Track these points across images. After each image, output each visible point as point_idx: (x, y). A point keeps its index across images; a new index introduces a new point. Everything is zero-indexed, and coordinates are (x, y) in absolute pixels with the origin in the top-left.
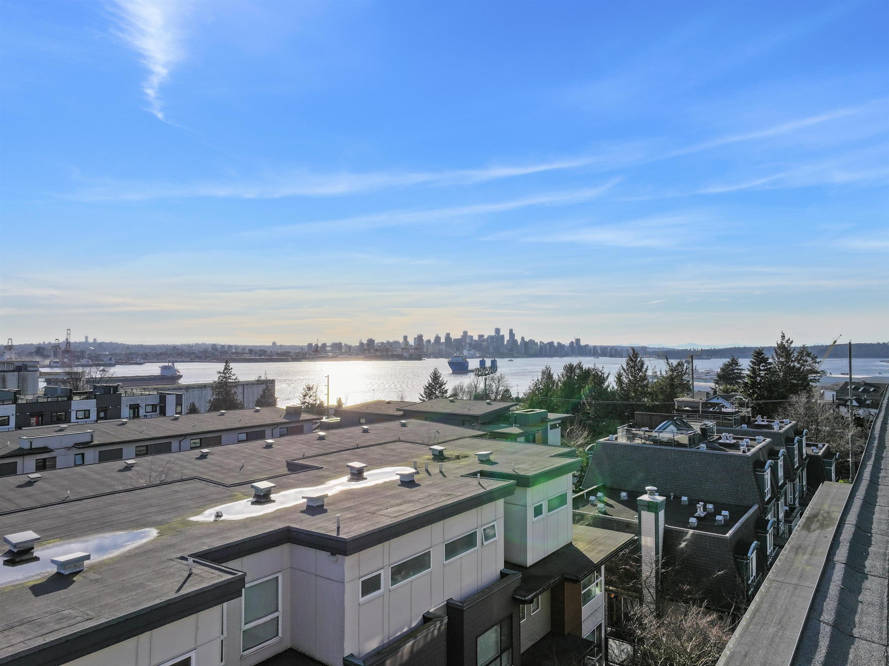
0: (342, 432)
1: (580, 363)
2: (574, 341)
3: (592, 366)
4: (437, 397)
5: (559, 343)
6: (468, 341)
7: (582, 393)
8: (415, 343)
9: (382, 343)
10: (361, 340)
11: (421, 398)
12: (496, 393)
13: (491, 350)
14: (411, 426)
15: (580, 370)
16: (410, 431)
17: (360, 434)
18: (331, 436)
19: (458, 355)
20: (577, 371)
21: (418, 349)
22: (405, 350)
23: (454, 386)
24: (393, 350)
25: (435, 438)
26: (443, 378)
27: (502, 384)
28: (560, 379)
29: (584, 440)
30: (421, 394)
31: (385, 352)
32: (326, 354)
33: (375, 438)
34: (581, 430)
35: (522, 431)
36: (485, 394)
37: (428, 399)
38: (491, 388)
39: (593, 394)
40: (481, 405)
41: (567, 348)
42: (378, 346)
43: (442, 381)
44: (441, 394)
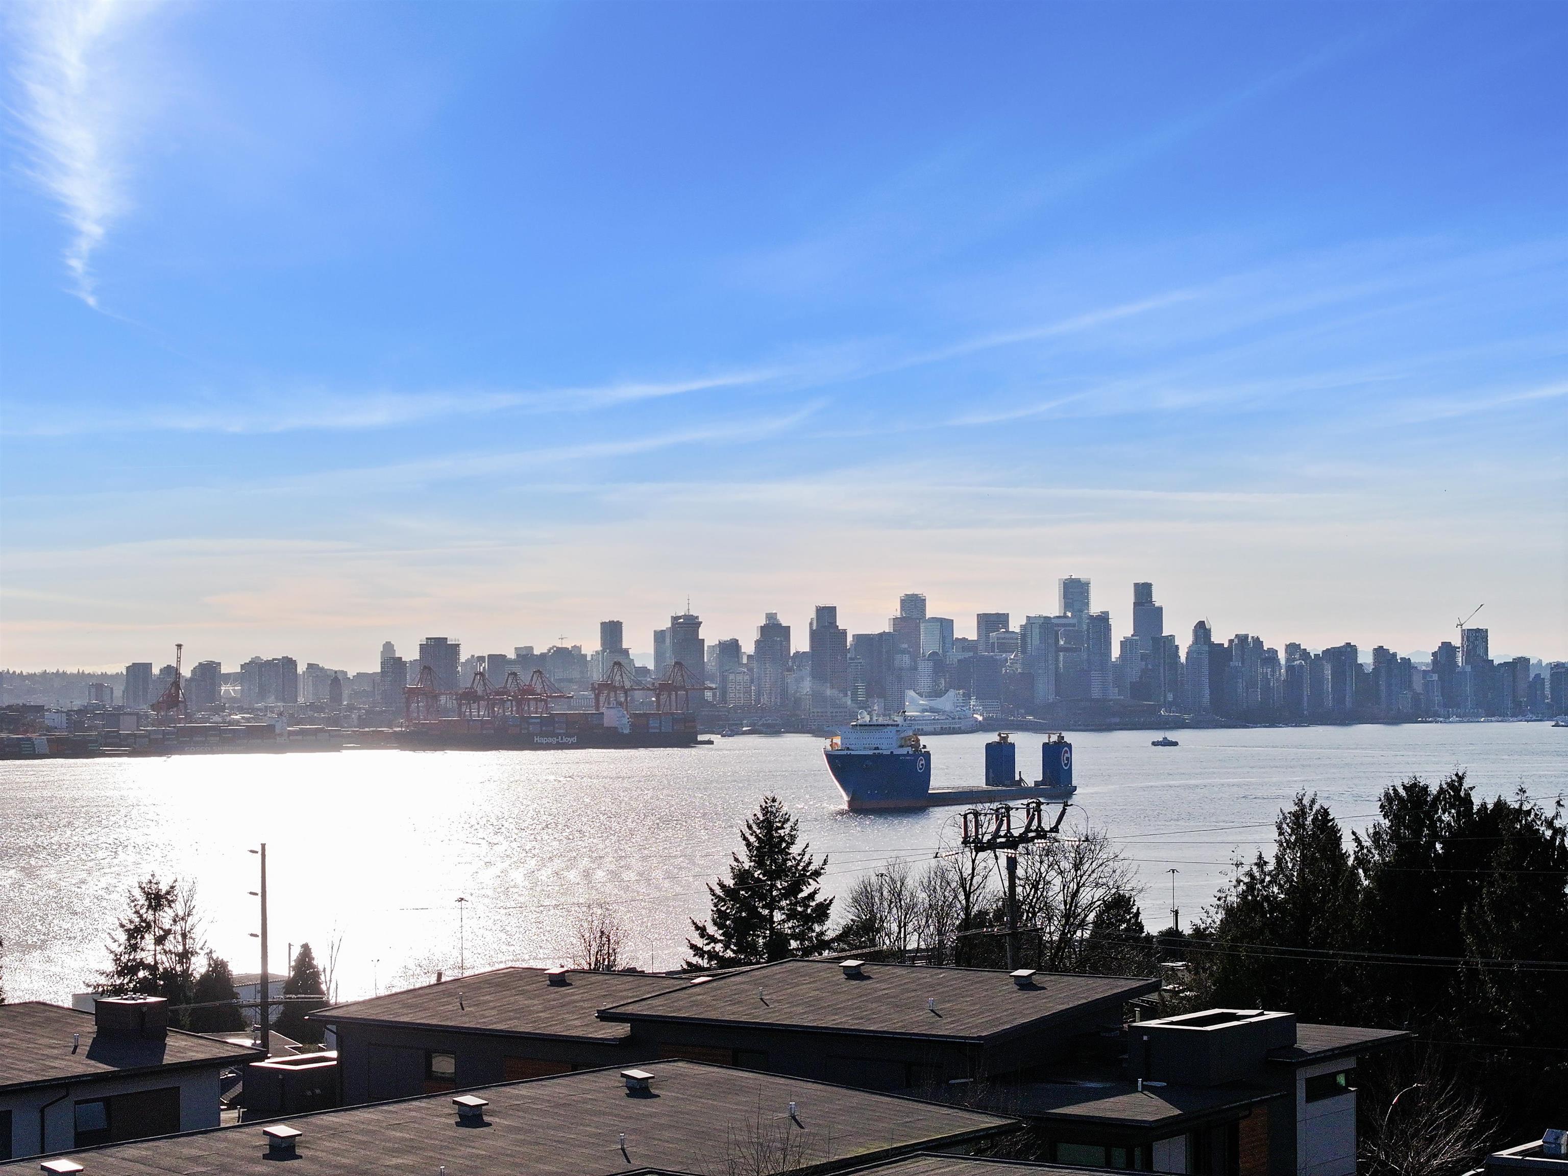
0: (370, 1122)
1: (1461, 779)
2: (1457, 641)
4: (777, 938)
5: (1380, 652)
6: (928, 643)
7: (1463, 926)
8: (659, 655)
9: (497, 660)
10: (388, 647)
11: (700, 942)
12: (1068, 915)
13: (1044, 690)
14: (673, 1094)
15: (1458, 813)
16: (671, 1116)
17: (448, 1133)
18: (318, 1142)
19: (878, 715)
20: (1443, 818)
21: (676, 689)
22: (612, 694)
23: (861, 879)
24: (551, 697)
25: (784, 1150)
26: (806, 847)
27: (1094, 875)
28: (1367, 855)
29: (1463, 1147)
30: (700, 925)
31: (512, 703)
32: (219, 715)
33: (518, 1149)
34: (1450, 1100)
35: (1179, 1112)
36: (1008, 934)
37: (732, 947)
38: (1042, 895)
39: (1516, 926)
40: (989, 993)
41: (1424, 678)
42: (476, 674)
43: (802, 858)
44: (798, 922)
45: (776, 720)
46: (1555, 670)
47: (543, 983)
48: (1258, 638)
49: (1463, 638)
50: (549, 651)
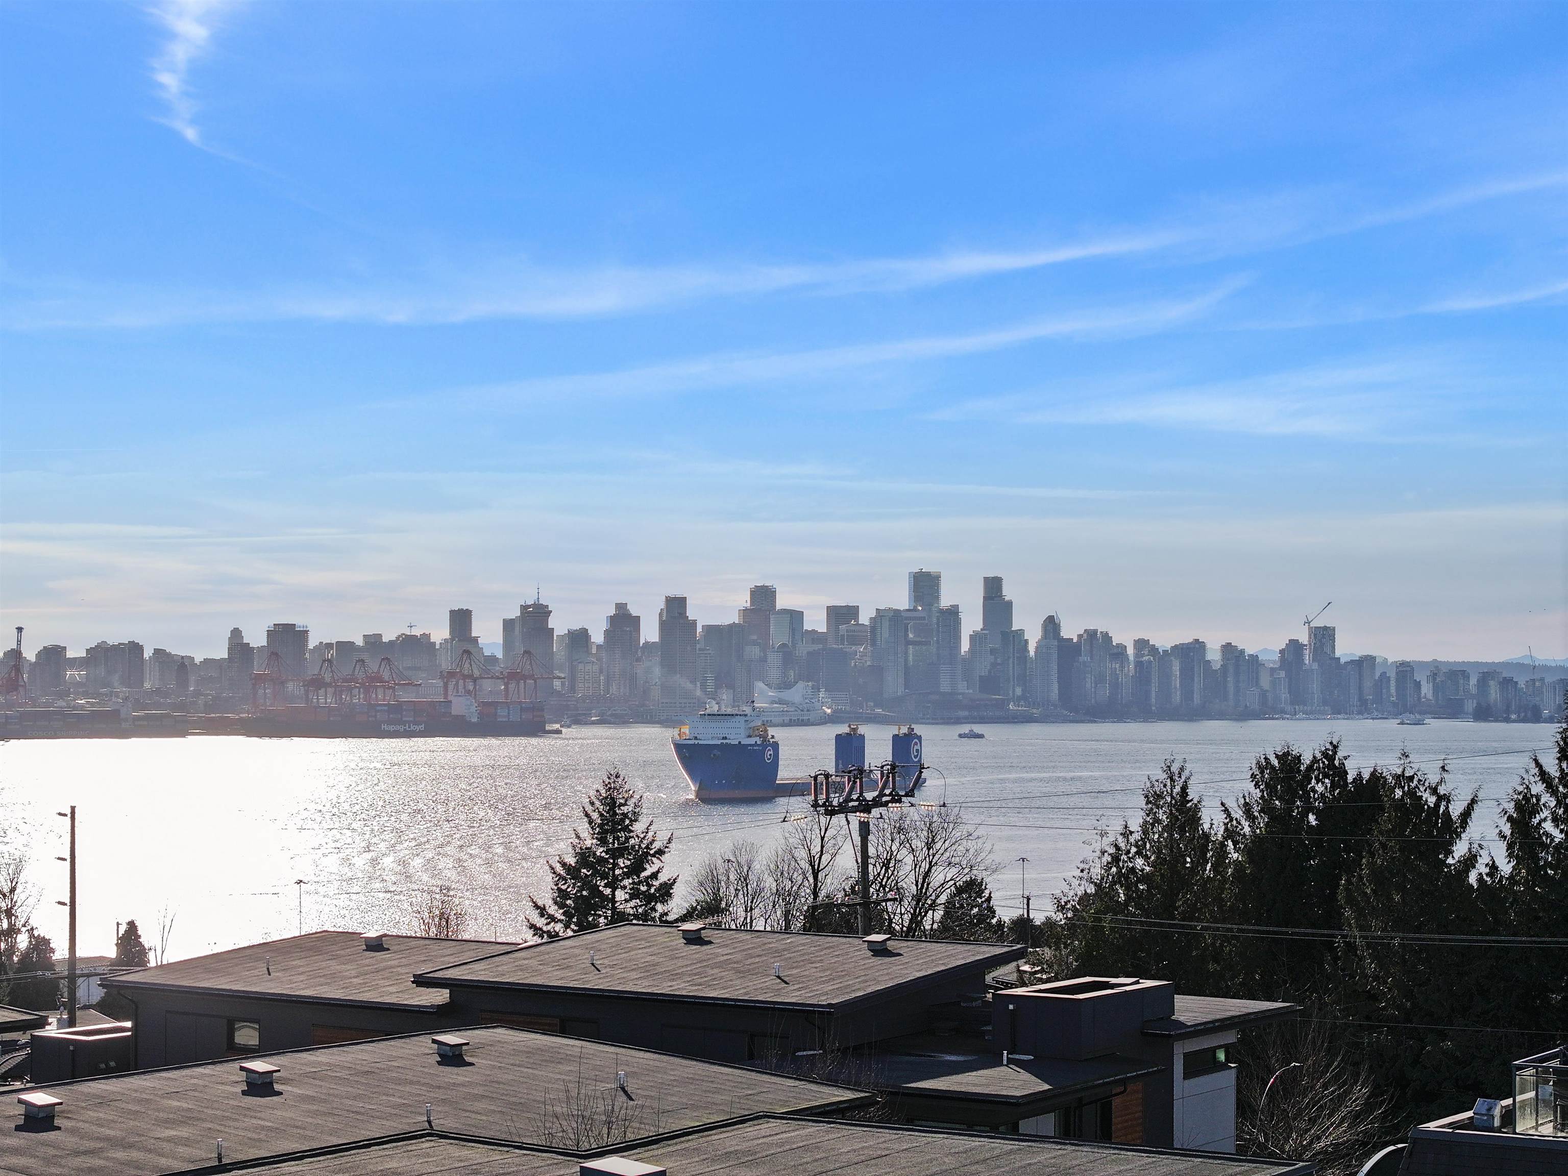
0: (144, 1090)
1: (1335, 747)
2: (1304, 638)
3: (1390, 765)
4: (619, 918)
5: (1228, 648)
6: (778, 635)
7: (1341, 897)
8: (509, 643)
9: (345, 647)
10: (236, 633)
11: (540, 922)
12: (919, 898)
13: (894, 682)
14: (489, 1062)
15: (1332, 782)
16: (485, 1085)
17: (231, 1102)
18: (82, 1112)
19: (726, 706)
20: (1317, 788)
21: (525, 678)
22: (461, 682)
23: (707, 862)
24: (399, 684)
25: (609, 1123)
26: (650, 825)
27: (947, 854)
28: (1237, 827)
29: (1349, 1127)
30: (540, 903)
31: (359, 691)
32: (64, 700)
33: (309, 1120)
34: (1336, 1078)
35: (1047, 1087)
36: (859, 904)
37: (573, 926)
38: (892, 874)
39: (1397, 898)
40: (840, 959)
41: (1272, 675)
42: (324, 661)
43: (645, 836)
44: (641, 902)
45: (626, 710)
46: (1401, 669)
47: (360, 948)
48: (1107, 633)
49: (1310, 635)
50: (398, 638)
